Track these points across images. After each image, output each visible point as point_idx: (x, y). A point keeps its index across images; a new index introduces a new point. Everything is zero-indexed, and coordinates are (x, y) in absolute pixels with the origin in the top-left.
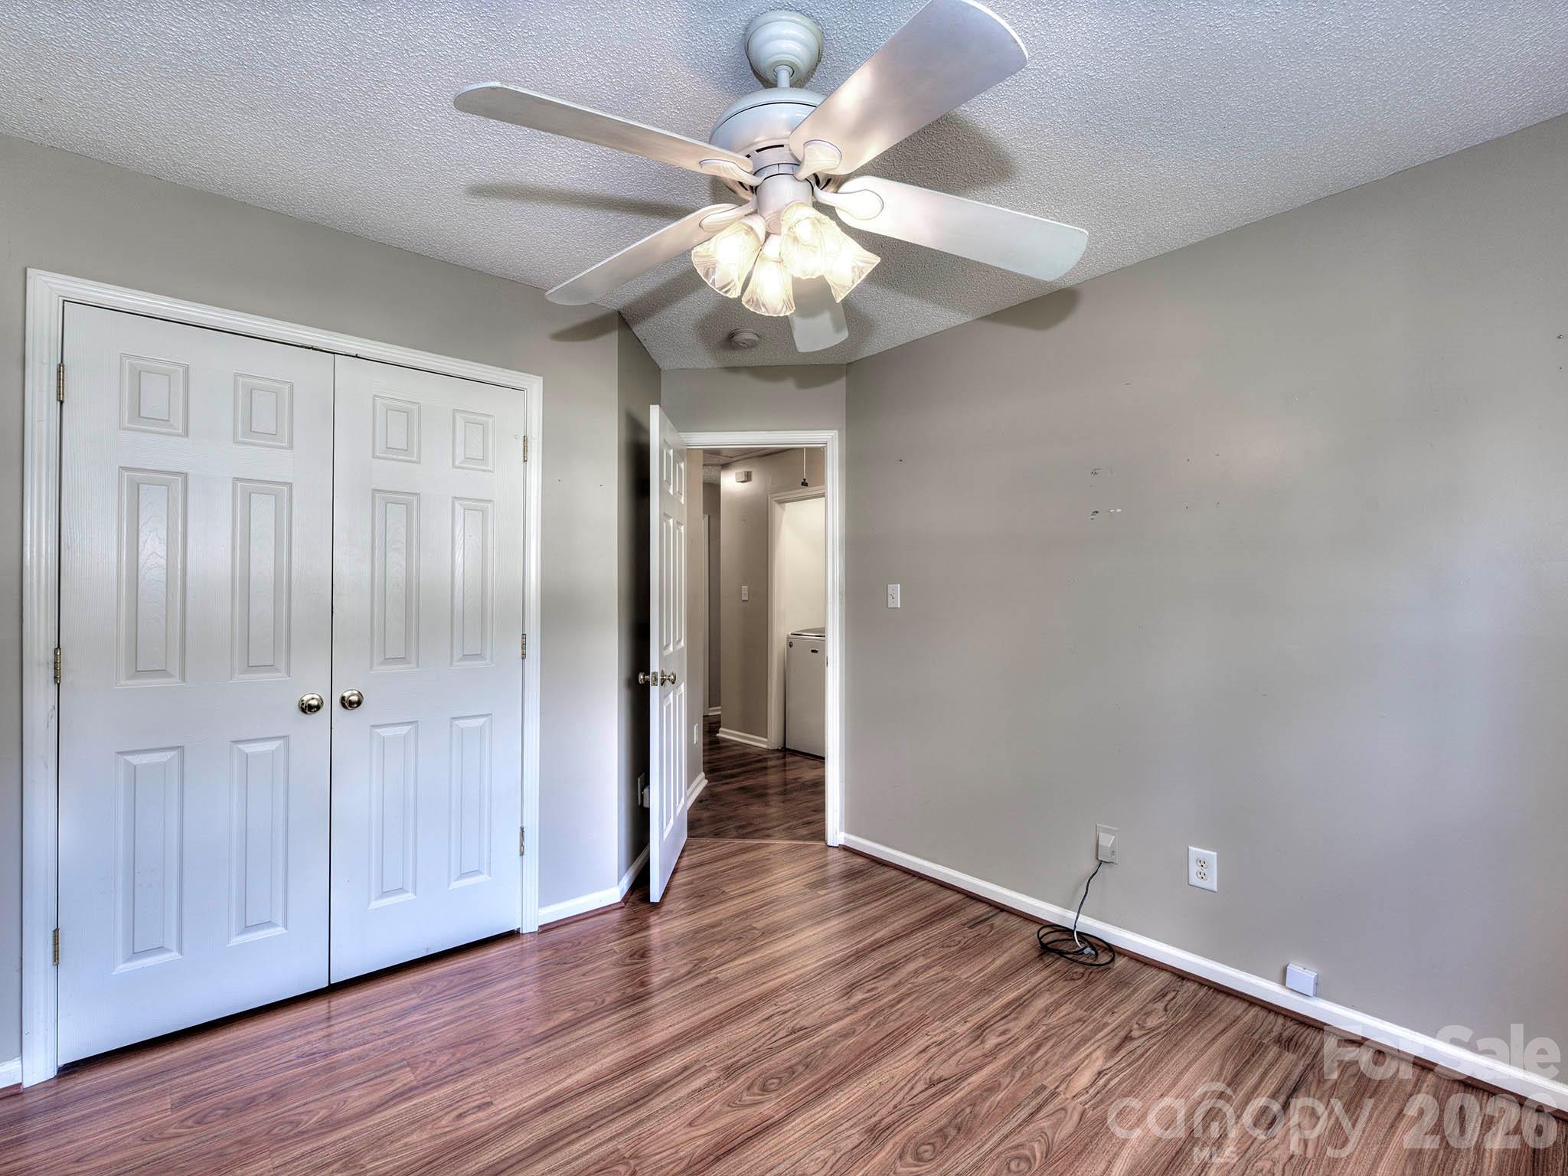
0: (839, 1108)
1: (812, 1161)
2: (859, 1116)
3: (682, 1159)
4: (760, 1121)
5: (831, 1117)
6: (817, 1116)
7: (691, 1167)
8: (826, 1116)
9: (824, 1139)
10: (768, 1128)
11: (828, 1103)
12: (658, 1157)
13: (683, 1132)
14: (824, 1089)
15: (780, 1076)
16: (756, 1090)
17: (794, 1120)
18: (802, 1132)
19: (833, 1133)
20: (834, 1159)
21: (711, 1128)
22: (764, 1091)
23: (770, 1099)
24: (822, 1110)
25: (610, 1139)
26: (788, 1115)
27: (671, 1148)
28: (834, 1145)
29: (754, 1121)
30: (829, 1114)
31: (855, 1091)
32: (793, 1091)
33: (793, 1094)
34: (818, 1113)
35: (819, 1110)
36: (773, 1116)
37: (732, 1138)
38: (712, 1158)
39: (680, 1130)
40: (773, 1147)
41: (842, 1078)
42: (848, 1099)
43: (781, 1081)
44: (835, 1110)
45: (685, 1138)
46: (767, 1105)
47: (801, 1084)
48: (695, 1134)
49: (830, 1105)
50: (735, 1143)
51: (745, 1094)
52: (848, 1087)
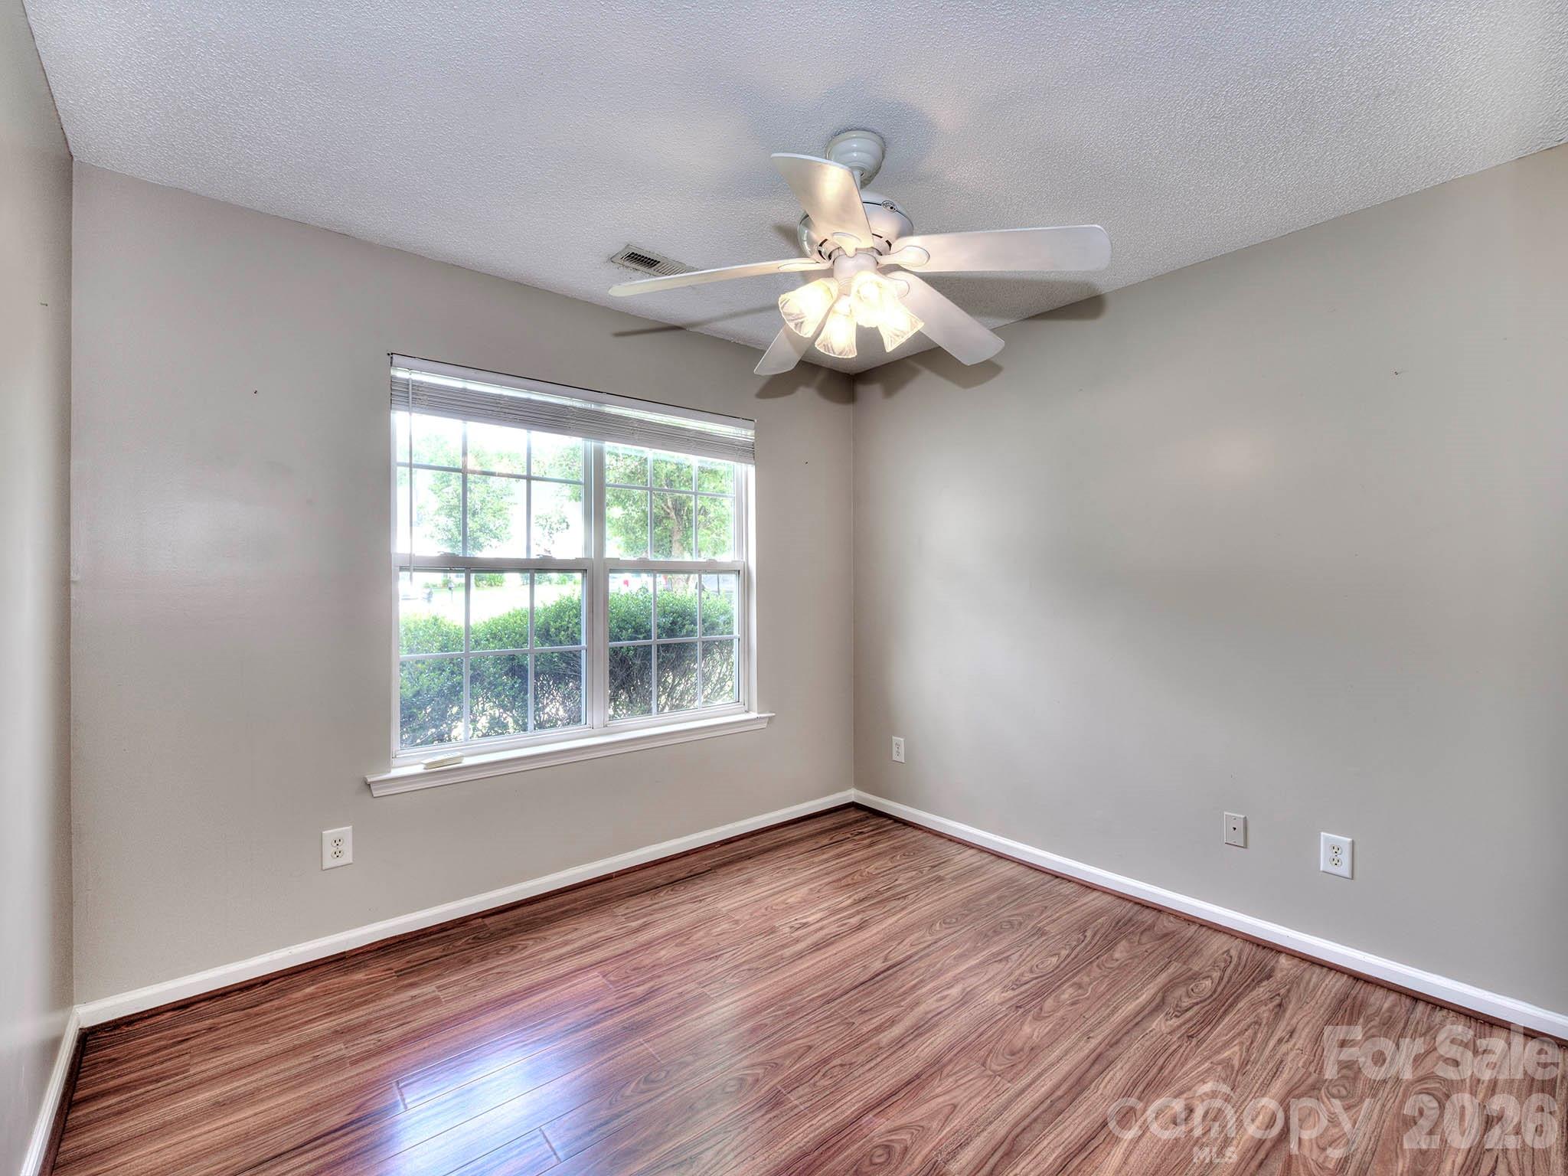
0: (805, 1127)
1: (835, 1076)
2: (786, 1118)
3: (948, 1076)
4: (888, 1110)
5: (816, 1116)
6: (829, 1117)
7: (939, 1070)
8: (819, 1118)
9: (825, 1095)
10: (879, 1105)
11: (817, 1132)
12: (971, 1077)
13: (959, 1098)
14: (820, 1150)
15: (872, 1168)
16: (898, 1147)
17: (852, 1113)
18: (844, 1101)
19: (814, 1101)
20: (817, 1078)
21: (933, 1104)
22: (887, 1147)
23: (880, 1137)
24: (824, 1124)
25: (1023, 1091)
26: (859, 1118)
27: (964, 1083)
28: (815, 1089)
29: (892, 1112)
30: (817, 1119)
31: (785, 1148)
32: (856, 1146)
33: (854, 1142)
34: (828, 1121)
35: (827, 1124)
36: (874, 1116)
37: (909, 1094)
38: (924, 1077)
39: (962, 1100)
40: (871, 1087)
41: (797, 1165)
42: (794, 1138)
43: (871, 1160)
44: (810, 1123)
45: (954, 1094)
46: (883, 1129)
47: (847, 1157)
48: (947, 1097)
49: (816, 1130)
50: (906, 1090)
51: (909, 1142)
52: (793, 1152)
